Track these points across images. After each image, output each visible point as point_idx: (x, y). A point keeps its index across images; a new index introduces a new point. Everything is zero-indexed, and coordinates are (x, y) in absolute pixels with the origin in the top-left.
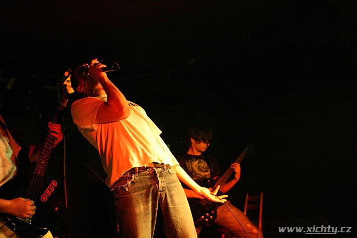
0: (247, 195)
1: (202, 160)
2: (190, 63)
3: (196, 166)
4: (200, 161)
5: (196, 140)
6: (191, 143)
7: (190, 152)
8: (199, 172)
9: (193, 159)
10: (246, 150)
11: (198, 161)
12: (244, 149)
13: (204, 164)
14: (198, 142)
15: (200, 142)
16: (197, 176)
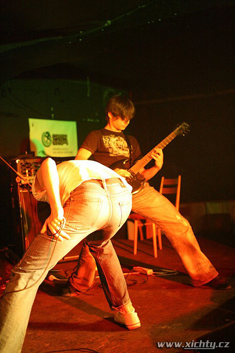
0: (163, 178)
1: (121, 138)
2: (106, 25)
3: (114, 143)
4: (119, 139)
5: (114, 115)
6: (109, 118)
7: (107, 128)
8: (117, 150)
9: (111, 135)
10: (178, 129)
11: (117, 138)
12: (176, 128)
13: (123, 143)
14: (115, 118)
15: (117, 119)
16: (114, 153)
